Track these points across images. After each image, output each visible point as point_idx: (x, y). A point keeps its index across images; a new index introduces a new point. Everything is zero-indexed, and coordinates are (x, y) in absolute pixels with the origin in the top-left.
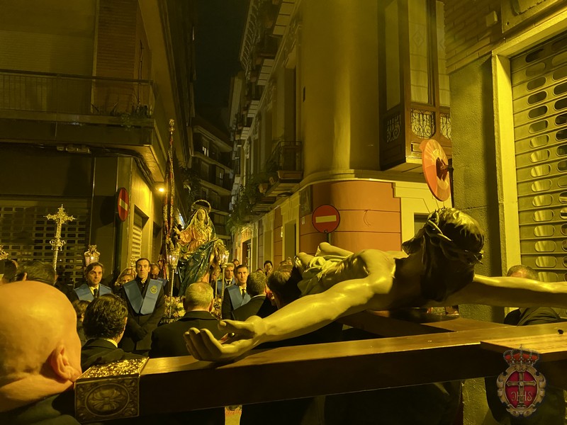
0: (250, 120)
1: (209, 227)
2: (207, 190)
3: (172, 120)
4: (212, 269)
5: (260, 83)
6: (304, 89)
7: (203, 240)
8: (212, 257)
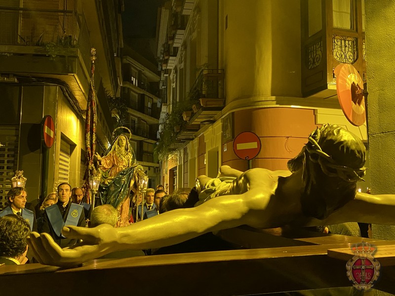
0: (176, 49)
1: (130, 154)
2: (136, 119)
3: (93, 49)
4: (132, 194)
5: (185, 12)
6: (227, 17)
7: (124, 166)
8: (132, 182)
